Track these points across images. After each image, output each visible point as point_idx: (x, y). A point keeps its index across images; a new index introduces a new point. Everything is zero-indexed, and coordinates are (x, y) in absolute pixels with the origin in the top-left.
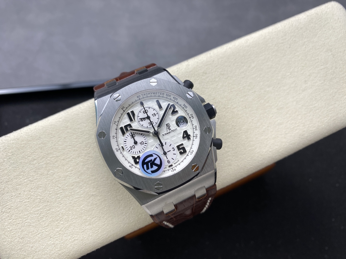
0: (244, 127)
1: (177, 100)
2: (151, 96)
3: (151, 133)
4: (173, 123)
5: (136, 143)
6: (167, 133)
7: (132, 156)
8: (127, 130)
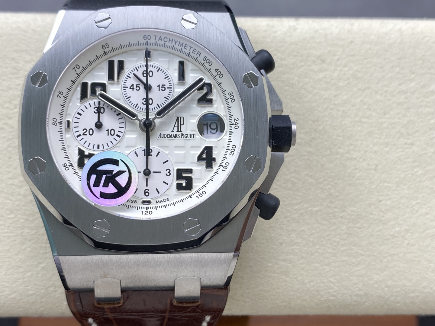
0: (353, 209)
1: (221, 77)
2: (173, 48)
3: (139, 120)
4: (192, 121)
5: (99, 125)
6: (171, 136)
7: (79, 148)
8: (93, 92)
